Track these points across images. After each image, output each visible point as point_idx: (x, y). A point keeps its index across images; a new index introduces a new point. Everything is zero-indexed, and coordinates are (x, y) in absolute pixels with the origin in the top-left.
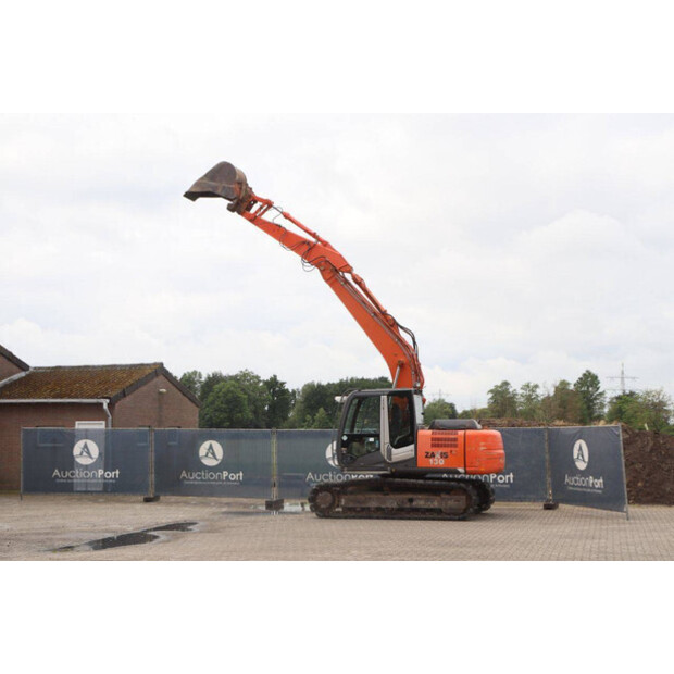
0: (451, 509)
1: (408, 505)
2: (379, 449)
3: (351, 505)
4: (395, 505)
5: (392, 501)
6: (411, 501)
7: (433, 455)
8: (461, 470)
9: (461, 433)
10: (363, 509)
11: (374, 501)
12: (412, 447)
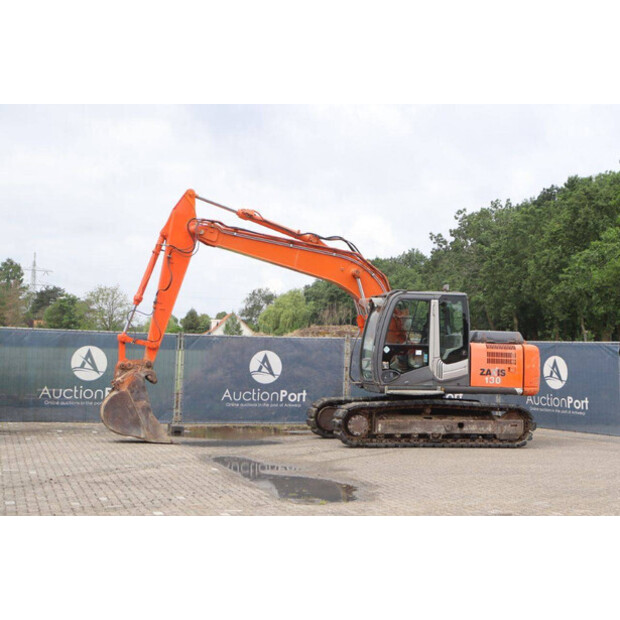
0: (506, 435)
1: (458, 431)
2: (427, 364)
3: (390, 431)
4: (443, 431)
5: (439, 426)
6: (461, 425)
7: (489, 373)
8: (519, 390)
9: (518, 347)
10: (404, 436)
11: (417, 426)
12: (466, 362)
